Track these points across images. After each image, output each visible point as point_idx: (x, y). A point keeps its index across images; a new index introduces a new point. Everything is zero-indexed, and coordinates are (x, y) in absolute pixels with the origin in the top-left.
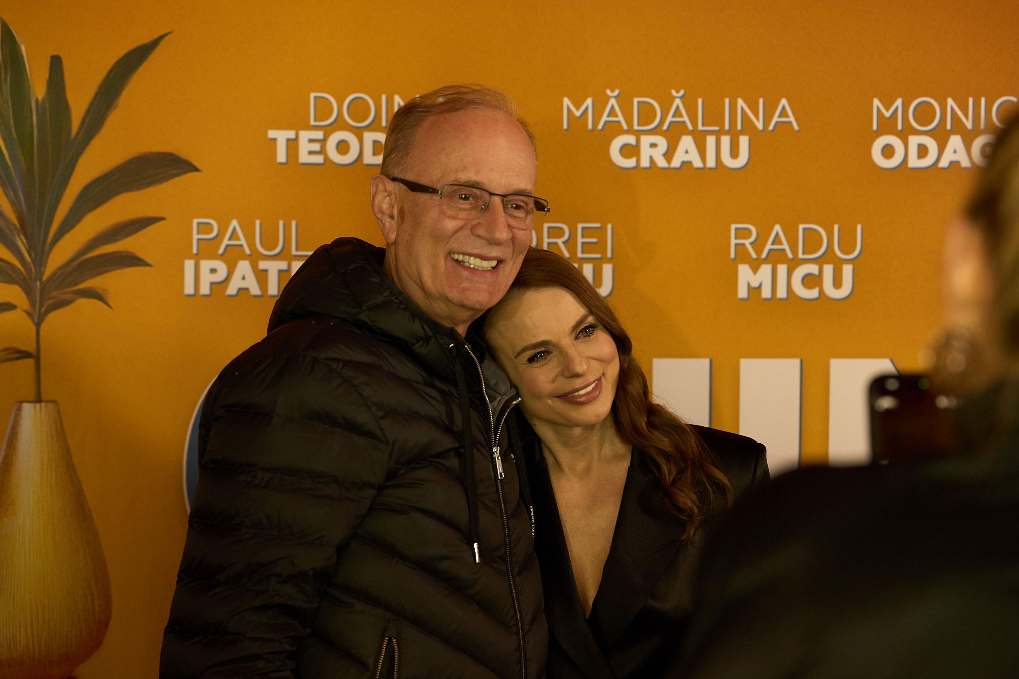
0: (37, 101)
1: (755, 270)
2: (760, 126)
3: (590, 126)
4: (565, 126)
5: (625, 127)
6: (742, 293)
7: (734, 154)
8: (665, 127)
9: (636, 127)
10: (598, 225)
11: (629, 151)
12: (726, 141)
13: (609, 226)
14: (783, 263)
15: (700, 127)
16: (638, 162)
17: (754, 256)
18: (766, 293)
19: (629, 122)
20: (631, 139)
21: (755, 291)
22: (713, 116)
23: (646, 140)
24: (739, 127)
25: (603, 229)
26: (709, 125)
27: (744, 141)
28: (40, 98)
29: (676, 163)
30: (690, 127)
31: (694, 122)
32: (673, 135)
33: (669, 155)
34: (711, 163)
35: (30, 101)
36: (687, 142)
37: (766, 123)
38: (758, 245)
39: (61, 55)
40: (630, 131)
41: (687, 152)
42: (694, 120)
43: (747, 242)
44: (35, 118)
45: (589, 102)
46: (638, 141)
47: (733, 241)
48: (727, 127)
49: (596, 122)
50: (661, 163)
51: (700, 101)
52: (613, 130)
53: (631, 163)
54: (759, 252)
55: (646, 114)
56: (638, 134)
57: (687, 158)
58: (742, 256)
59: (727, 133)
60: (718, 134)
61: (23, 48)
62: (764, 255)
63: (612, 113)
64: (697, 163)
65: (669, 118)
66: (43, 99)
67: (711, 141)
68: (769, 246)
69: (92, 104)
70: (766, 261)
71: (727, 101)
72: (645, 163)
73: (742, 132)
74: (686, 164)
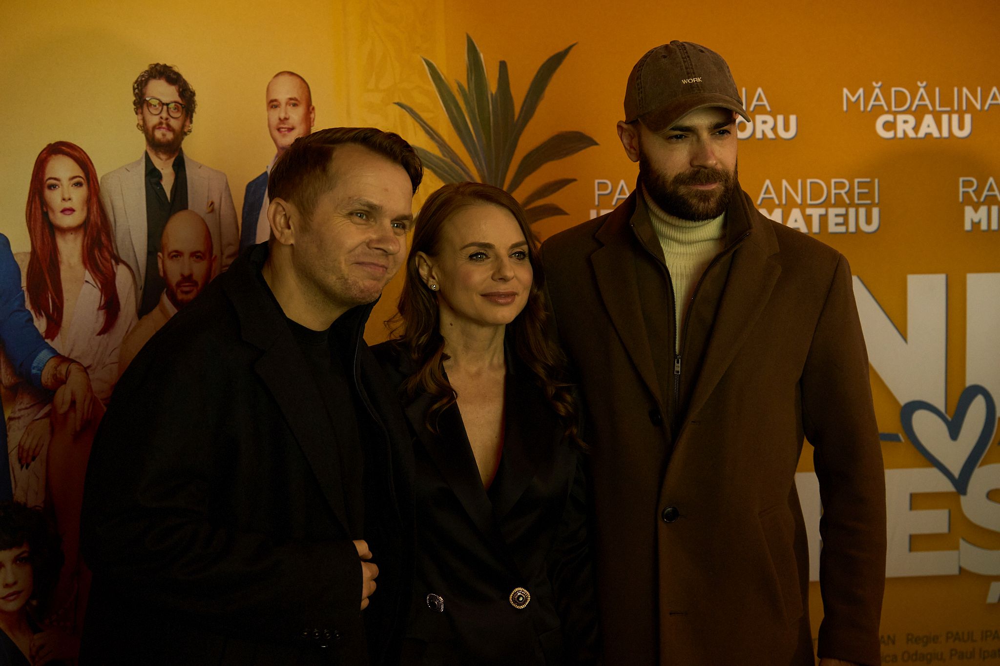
0: (492, 94)
1: (976, 210)
2: (978, 106)
3: (862, 108)
4: (845, 108)
5: (886, 108)
6: (968, 226)
7: (961, 127)
8: (913, 108)
9: (893, 109)
10: (868, 180)
11: (889, 126)
12: (955, 117)
13: (876, 181)
14: (994, 204)
15: (938, 108)
16: (895, 134)
17: (975, 199)
18: (984, 226)
19: (889, 105)
20: (890, 118)
21: (976, 225)
22: (946, 100)
23: (901, 118)
24: (964, 108)
25: (871, 183)
26: (943, 107)
27: (968, 118)
28: (494, 92)
29: (921, 134)
30: (930, 108)
31: (933, 105)
32: (919, 114)
33: (916, 129)
34: (945, 134)
35: (487, 94)
36: (928, 119)
37: (983, 105)
38: (978, 192)
39: (506, 61)
40: (889, 112)
41: (929, 126)
42: (933, 103)
43: (970, 190)
44: (491, 107)
45: (861, 91)
46: (895, 119)
47: (961, 190)
48: (956, 108)
49: (866, 106)
50: (911, 134)
51: (937, 90)
52: (878, 111)
53: (890, 135)
54: (978, 197)
55: (900, 99)
56: (895, 114)
57: (929, 130)
58: (967, 200)
59: (956, 112)
60: (950, 113)
61: (482, 56)
62: (982, 199)
63: (877, 99)
64: (936, 134)
65: (916, 102)
66: (496, 93)
67: (945, 118)
68: (985, 193)
69: (527, 97)
70: (983, 203)
71: (956, 89)
72: (900, 135)
73: (967, 111)
74: (928, 135)
